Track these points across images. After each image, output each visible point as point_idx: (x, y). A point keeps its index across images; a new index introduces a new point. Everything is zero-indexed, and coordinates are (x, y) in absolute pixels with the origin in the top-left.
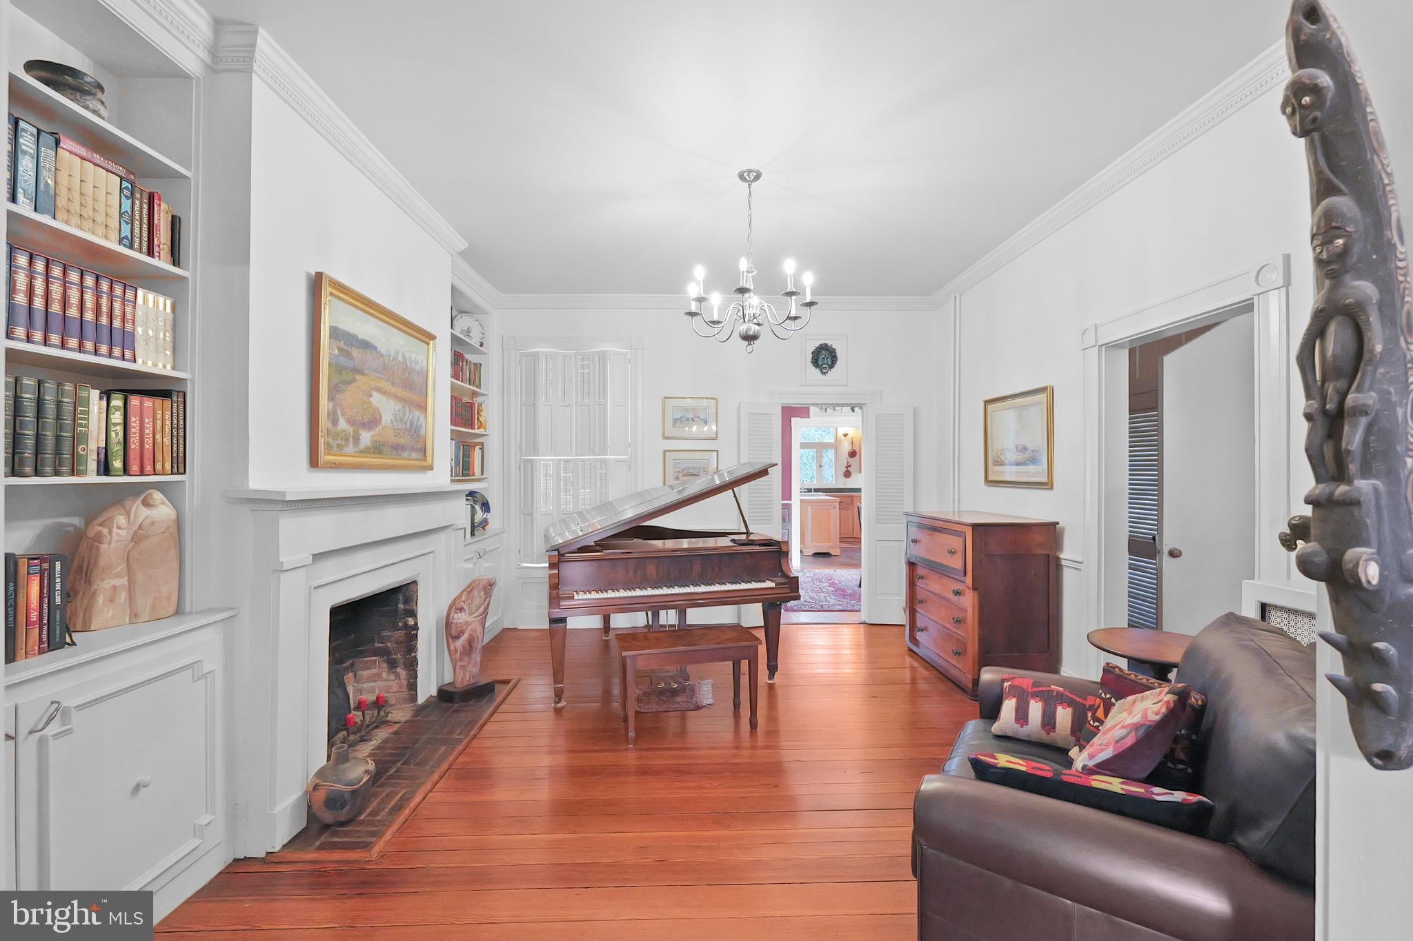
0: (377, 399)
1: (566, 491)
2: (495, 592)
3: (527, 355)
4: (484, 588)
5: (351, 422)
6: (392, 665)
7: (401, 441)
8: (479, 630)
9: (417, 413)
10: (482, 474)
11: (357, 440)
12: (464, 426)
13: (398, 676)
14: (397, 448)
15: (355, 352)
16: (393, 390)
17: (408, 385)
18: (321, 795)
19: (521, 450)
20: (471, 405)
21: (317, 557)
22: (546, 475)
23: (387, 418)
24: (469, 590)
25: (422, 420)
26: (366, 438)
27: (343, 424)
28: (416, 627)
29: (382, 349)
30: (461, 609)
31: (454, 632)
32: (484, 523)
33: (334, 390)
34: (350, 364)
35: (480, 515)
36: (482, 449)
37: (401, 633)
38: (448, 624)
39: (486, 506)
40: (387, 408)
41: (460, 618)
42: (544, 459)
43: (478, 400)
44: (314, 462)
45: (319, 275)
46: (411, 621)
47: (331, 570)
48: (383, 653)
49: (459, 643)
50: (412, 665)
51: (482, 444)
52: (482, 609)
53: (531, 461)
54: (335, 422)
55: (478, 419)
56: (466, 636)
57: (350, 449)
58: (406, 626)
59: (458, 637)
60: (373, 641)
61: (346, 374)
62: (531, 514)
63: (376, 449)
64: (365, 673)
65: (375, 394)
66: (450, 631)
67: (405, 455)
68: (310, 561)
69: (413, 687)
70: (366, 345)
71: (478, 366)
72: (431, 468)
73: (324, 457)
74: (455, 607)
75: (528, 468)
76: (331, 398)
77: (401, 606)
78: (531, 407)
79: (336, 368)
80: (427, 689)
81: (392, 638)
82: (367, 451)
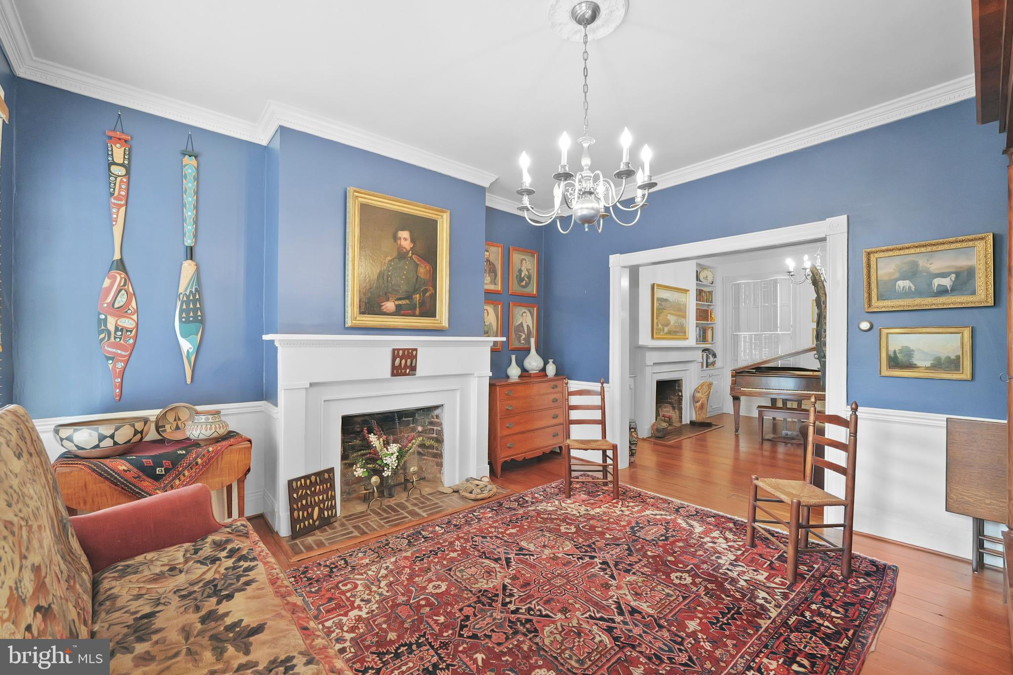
0: (670, 317)
1: (755, 349)
2: (713, 387)
3: (735, 284)
4: (708, 385)
5: (662, 325)
6: (674, 408)
7: (677, 330)
8: (706, 402)
9: (682, 319)
10: (712, 341)
11: (663, 330)
12: (703, 320)
13: (675, 412)
14: (675, 332)
15: (663, 303)
16: (674, 313)
17: (680, 310)
18: (655, 427)
19: (732, 329)
20: (707, 311)
21: (655, 364)
22: (744, 342)
23: (672, 323)
24: (702, 385)
25: (684, 322)
26: (666, 329)
27: (660, 326)
28: (682, 396)
29: (671, 300)
30: (699, 392)
31: (696, 400)
32: (713, 363)
33: (658, 316)
34: (662, 307)
35: (711, 359)
36: (712, 330)
37: (677, 397)
38: (694, 397)
39: (714, 356)
40: (672, 319)
41: (698, 395)
42: (743, 334)
43: (711, 307)
44: (653, 337)
45: (654, 284)
46: (680, 394)
47: (657, 369)
48: (670, 403)
49: (698, 404)
50: (680, 409)
51: (713, 328)
52: (707, 393)
53: (737, 335)
54: (658, 325)
55: (711, 316)
56: (700, 402)
57: (662, 333)
58: (679, 395)
59: (697, 402)
60: (667, 399)
61: (661, 310)
62: (737, 360)
63: (669, 333)
64: (665, 409)
65: (669, 315)
66: (694, 400)
67: (678, 334)
68: (652, 364)
69: (681, 417)
70: (666, 300)
71: (711, 293)
72: (688, 339)
73: (655, 336)
74: (697, 391)
75: (736, 340)
76: (657, 319)
77: (677, 388)
78: (737, 309)
79: (658, 309)
80: (686, 420)
81: (674, 399)
82: (666, 334)
